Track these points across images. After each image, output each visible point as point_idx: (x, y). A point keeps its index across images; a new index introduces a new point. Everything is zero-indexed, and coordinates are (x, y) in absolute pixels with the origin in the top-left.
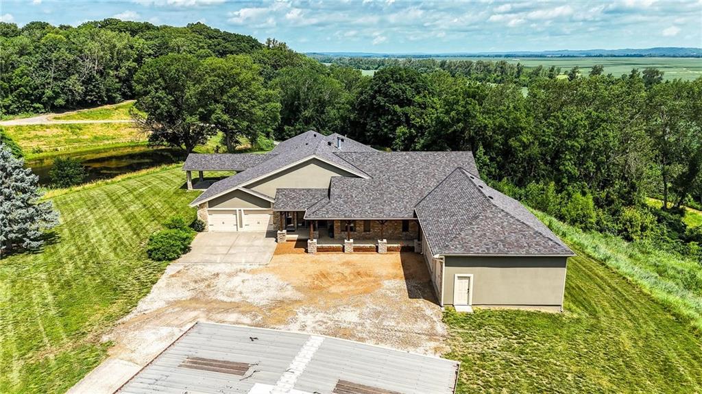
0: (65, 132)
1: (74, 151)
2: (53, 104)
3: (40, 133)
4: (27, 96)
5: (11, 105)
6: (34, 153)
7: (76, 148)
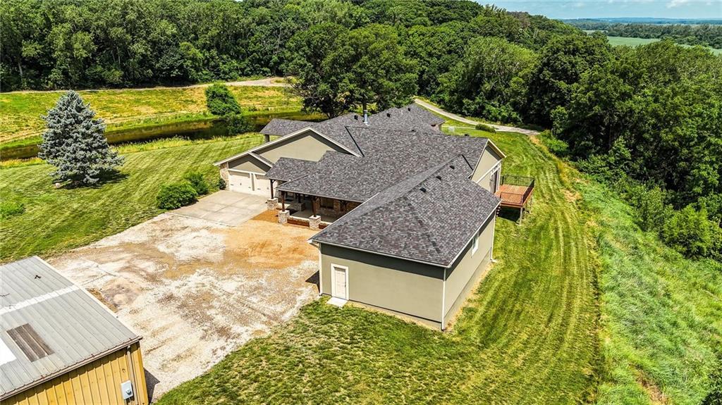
0: (279, 94)
1: (281, 111)
2: (277, 68)
3: (259, 94)
4: (259, 61)
5: (245, 68)
6: (249, 111)
7: (283, 109)
